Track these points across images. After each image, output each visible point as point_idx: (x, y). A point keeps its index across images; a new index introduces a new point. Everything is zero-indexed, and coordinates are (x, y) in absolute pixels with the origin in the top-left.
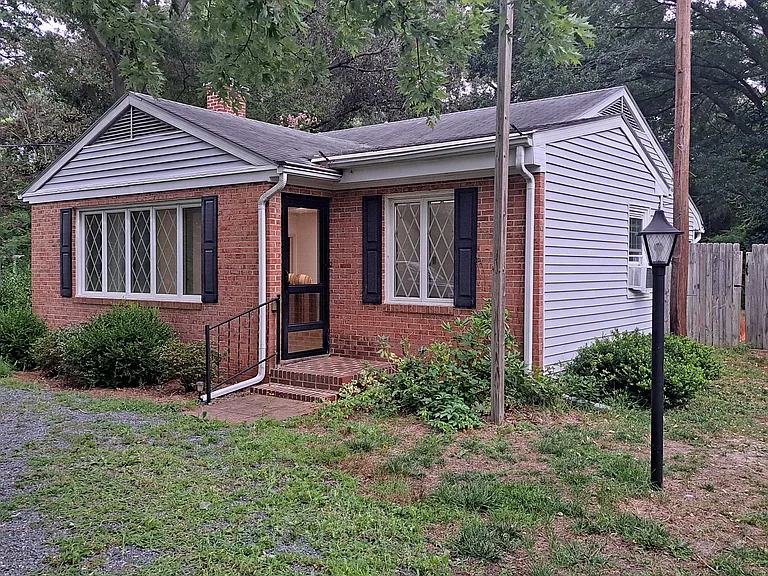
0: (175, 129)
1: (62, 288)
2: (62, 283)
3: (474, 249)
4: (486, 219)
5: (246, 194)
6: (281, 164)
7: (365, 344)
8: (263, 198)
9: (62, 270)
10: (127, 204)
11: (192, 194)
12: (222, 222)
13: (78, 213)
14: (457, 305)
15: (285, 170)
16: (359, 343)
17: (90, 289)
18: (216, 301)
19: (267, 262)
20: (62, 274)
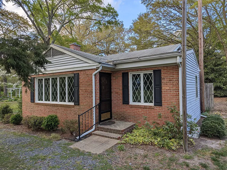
0: (65, 54)
1: (31, 100)
2: (31, 99)
3: (161, 88)
4: (164, 79)
5: (88, 72)
6: (100, 63)
7: (124, 116)
8: (94, 73)
9: (31, 95)
10: (51, 76)
11: (71, 73)
12: (81, 81)
13: (36, 79)
14: (155, 105)
15: (102, 65)
16: (122, 116)
17: (39, 100)
18: (79, 105)
19: (95, 93)
20: (31, 96)
